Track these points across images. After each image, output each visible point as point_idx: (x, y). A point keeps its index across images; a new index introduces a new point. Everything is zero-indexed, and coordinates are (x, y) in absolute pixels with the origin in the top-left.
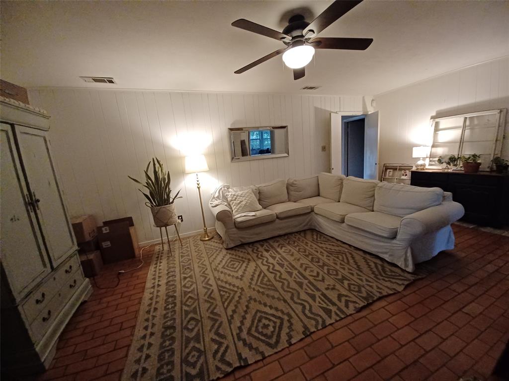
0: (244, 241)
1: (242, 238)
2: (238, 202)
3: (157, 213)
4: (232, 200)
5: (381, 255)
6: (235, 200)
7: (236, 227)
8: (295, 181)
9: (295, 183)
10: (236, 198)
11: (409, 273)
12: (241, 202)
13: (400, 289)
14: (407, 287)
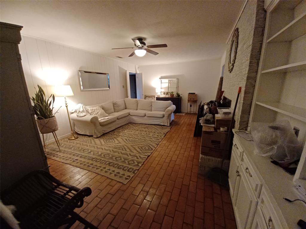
0: (104, 132)
1: (103, 130)
2: (96, 113)
3: (46, 123)
4: (92, 112)
5: (160, 124)
6: (94, 112)
7: (101, 125)
8: (117, 102)
9: (117, 103)
10: (94, 111)
11: (169, 126)
12: (98, 112)
13: (169, 130)
14: (170, 129)
